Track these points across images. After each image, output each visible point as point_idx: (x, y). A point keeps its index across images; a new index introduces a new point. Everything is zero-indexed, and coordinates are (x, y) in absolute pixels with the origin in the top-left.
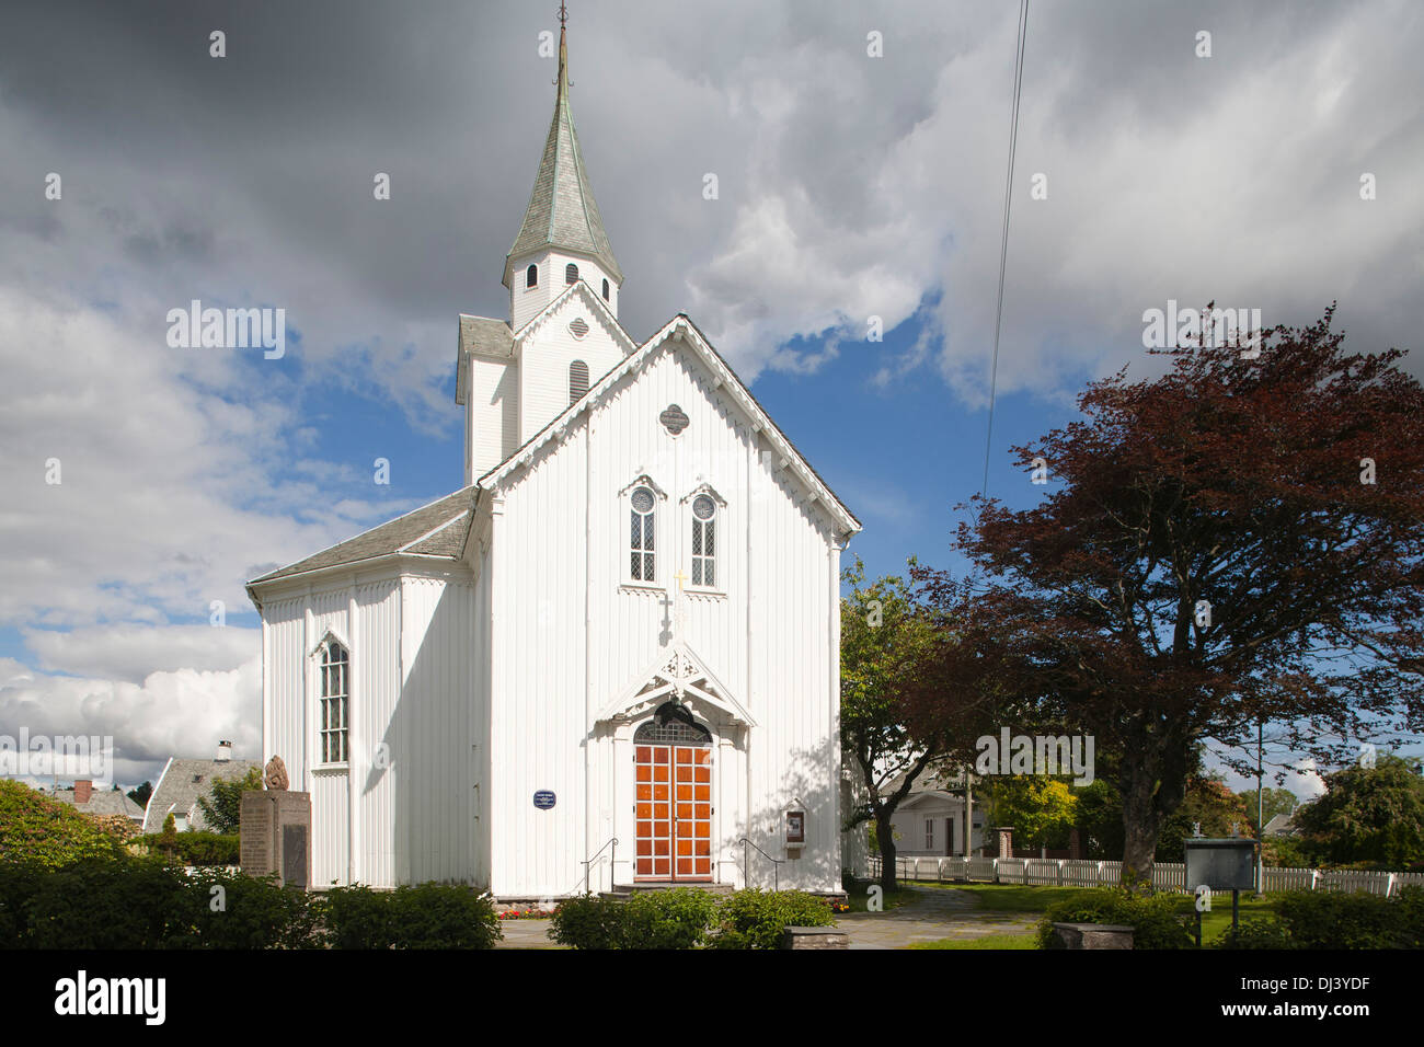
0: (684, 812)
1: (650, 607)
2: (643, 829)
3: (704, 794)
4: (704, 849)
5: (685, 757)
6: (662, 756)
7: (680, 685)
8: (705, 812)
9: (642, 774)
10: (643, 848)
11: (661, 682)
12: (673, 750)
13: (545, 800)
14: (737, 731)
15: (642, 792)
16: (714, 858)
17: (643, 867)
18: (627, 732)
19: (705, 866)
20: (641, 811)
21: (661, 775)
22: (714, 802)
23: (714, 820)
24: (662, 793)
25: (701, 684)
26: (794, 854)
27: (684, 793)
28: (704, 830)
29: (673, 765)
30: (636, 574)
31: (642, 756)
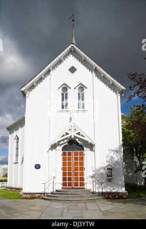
0: (76, 169)
1: (66, 116)
2: (64, 174)
3: (82, 164)
4: (82, 179)
5: (76, 154)
6: (70, 154)
7: (73, 134)
8: (82, 169)
9: (64, 159)
10: (64, 179)
11: (67, 134)
12: (73, 152)
13: (38, 167)
14: (91, 146)
15: (64, 164)
16: (85, 182)
17: (64, 184)
18: (60, 148)
19: (82, 184)
20: (64, 169)
21: (70, 159)
22: (85, 166)
23: (85, 171)
24: (70, 164)
25: (79, 134)
26: (109, 180)
27: (76, 164)
28: (82, 174)
29: (73, 156)
30: (63, 107)
31: (64, 154)
